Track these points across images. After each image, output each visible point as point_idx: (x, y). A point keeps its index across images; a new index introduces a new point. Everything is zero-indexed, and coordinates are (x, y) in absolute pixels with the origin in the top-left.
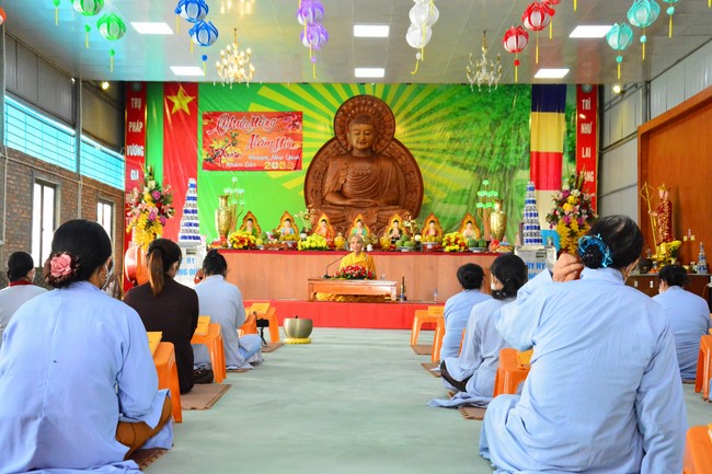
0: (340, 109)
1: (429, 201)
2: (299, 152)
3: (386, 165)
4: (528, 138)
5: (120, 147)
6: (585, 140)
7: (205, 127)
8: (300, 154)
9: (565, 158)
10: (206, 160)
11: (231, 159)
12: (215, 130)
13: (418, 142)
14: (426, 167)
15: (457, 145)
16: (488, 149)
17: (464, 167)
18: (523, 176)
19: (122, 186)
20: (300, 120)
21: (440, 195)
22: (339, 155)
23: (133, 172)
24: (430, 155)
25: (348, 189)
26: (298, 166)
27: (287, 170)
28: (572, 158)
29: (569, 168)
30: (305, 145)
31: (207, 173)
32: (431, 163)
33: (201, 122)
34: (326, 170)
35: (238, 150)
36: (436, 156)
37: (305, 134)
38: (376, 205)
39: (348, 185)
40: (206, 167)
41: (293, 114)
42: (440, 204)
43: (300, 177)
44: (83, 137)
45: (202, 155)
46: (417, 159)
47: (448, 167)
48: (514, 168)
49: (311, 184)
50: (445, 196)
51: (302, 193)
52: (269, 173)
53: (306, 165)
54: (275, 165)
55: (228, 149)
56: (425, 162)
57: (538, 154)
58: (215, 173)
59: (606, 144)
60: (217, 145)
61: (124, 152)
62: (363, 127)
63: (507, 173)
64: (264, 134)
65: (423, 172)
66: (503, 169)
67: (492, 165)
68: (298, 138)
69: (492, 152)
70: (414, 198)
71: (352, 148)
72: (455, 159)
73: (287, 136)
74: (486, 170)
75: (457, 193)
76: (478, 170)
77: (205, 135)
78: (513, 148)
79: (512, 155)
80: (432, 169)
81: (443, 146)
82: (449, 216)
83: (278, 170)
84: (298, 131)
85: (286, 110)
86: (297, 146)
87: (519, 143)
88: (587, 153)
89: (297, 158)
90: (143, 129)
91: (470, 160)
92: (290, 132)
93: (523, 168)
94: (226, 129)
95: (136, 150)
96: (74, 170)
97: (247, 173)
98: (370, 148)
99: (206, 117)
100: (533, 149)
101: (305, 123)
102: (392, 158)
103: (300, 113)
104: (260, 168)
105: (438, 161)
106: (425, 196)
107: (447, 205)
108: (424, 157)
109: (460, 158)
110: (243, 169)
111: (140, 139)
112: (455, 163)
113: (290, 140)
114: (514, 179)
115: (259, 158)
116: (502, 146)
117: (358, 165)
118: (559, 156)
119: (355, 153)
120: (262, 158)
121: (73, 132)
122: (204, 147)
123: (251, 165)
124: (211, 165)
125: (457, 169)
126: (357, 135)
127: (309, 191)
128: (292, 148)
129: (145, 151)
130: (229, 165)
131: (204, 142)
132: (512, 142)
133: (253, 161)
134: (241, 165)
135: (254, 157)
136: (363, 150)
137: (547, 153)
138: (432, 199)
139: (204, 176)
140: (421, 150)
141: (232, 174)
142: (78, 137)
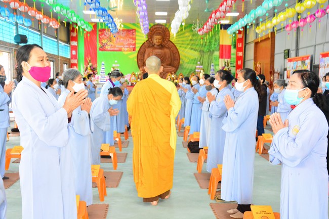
0: (150, 29)
1: (182, 63)
2: (135, 44)
3: (167, 51)
4: (219, 40)
5: (68, 42)
6: (240, 40)
7: (100, 35)
8: (135, 45)
9: (232, 47)
10: (100, 47)
11: (109, 47)
12: (103, 36)
13: (179, 41)
14: (181, 50)
15: (192, 42)
16: (204, 44)
17: (195, 50)
18: (217, 53)
19: (69, 57)
20: (135, 32)
21: (186, 60)
22: (149, 47)
23: (73, 51)
24: (183, 46)
26: (134, 49)
27: (130, 51)
28: (235, 47)
29: (233, 51)
30: (137, 42)
31: (101, 52)
32: (183, 49)
33: (98, 33)
34: (145, 52)
35: (112, 44)
36: (185, 46)
37: (137, 38)
40: (100, 50)
41: (133, 30)
42: (186, 64)
43: (135, 54)
44: (60, 42)
45: (99, 45)
46: (178, 47)
47: (189, 50)
48: (214, 51)
49: (139, 57)
50: (188, 61)
51: (136, 60)
52: (124, 52)
53: (137, 49)
54: (126, 49)
55: (108, 43)
56: (181, 48)
57: (222, 46)
58: (104, 52)
59: (247, 42)
60: (104, 42)
61: (69, 44)
62: (159, 37)
63: (211, 52)
64: (121, 37)
65: (180, 52)
66: (209, 51)
67: (206, 49)
68: (134, 39)
69: (205, 45)
70: (176, 62)
71: (154, 44)
72: (192, 47)
73: (130, 38)
74: (203, 51)
75: (192, 60)
76: (200, 51)
77: (100, 37)
78: (213, 43)
79: (213, 46)
80: (183, 51)
81: (187, 42)
82: (189, 68)
83: (127, 51)
84: (134, 37)
85: (130, 29)
86: (134, 42)
87: (215, 41)
88: (240, 45)
89: (134, 46)
90: (77, 35)
91: (197, 48)
93: (217, 51)
94: (107, 35)
95: (74, 43)
96: (57, 54)
97: (115, 52)
98: (161, 44)
99: (100, 31)
100: (221, 43)
101: (137, 33)
102: (169, 48)
103: (135, 30)
104: (120, 50)
105: (186, 48)
106: (181, 61)
107: (189, 64)
108: (180, 47)
109: (194, 47)
110: (114, 50)
111: (75, 39)
112: (192, 49)
113: (131, 40)
114: (214, 55)
115: (120, 46)
116: (209, 42)
117: (156, 51)
118: (230, 46)
119: (155, 46)
120: (121, 46)
121: (56, 40)
122: (100, 42)
123: (117, 49)
124: (102, 49)
125: (193, 51)
126: (156, 40)
127: (139, 59)
128: (132, 43)
129: (78, 44)
130: (109, 49)
131: (99, 40)
132: (213, 41)
133: (118, 48)
134: (113, 49)
135: (118, 46)
136: (158, 45)
137: (226, 46)
138: (183, 62)
139: (99, 53)
140: (179, 44)
141: (110, 52)
142: (58, 42)
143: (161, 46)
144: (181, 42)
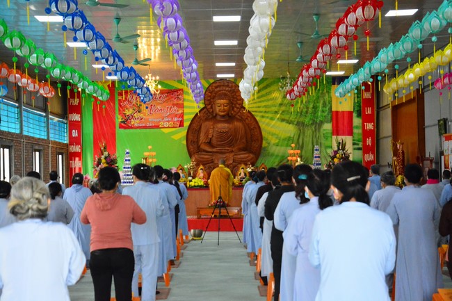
0: (207, 89)
1: (267, 145)
2: (182, 115)
3: (238, 124)
4: (330, 102)
5: (64, 115)
6: (367, 103)
7: (120, 101)
8: (182, 117)
9: (355, 115)
10: (122, 122)
11: (138, 121)
12: (127, 102)
13: (259, 107)
14: (263, 124)
15: (283, 108)
16: (305, 110)
17: (289, 122)
18: (328, 127)
19: (66, 141)
20: (182, 95)
21: (274, 141)
22: (207, 120)
23: (73, 131)
24: (267, 115)
25: (214, 142)
26: (181, 125)
27: (174, 127)
28: (359, 115)
29: (357, 121)
30: (186, 110)
31: (122, 130)
32: (268, 120)
33: (117, 98)
34: (200, 128)
35: (142, 115)
36: (270, 115)
37: (186, 104)
38: (232, 152)
39: (214, 138)
40: (121, 127)
41: (177, 90)
42: (274, 147)
43: (183, 133)
44: (50, 116)
45: (118, 119)
46: (258, 118)
47: (279, 123)
48: (322, 123)
49: (191, 137)
50: (277, 141)
51: (185, 142)
52: (164, 130)
53: (187, 124)
54: (166, 124)
55: (135, 115)
56: (264, 120)
57: (337, 112)
58: (128, 131)
59: (381, 106)
60: (127, 113)
61: (67, 119)
62: (223, 101)
63: (318, 125)
64: (158, 104)
66: (314, 123)
67: (307, 120)
68: (182, 106)
69: (307, 112)
70: (255, 145)
71: (216, 114)
72: (283, 117)
73: (174, 105)
74: (303, 123)
75: (285, 139)
76: (298, 124)
77: (120, 106)
78: (320, 108)
79: (319, 114)
80: (268, 124)
81: (275, 109)
82: (280, 154)
83: (168, 127)
84: (180, 102)
85: (172, 89)
86: (180, 112)
87: (324, 105)
88: (369, 111)
89: (180, 119)
90: (80, 103)
91: (292, 118)
92: (176, 102)
93: (327, 122)
94: (134, 102)
95: (75, 117)
96: (46, 138)
97: (148, 130)
98: (228, 114)
99: (120, 94)
100: (334, 109)
101: (185, 97)
102: (242, 120)
103: (182, 90)
104: (157, 127)
105: (272, 119)
106: (264, 142)
107: (278, 148)
108: (263, 117)
109: (287, 117)
110: (145, 127)
111: (77, 109)
112: (283, 120)
113: (176, 108)
114: (322, 130)
115: (155, 120)
116: (313, 108)
117: (220, 125)
118: (350, 114)
119: (218, 118)
120: (158, 120)
121: (44, 114)
122: (120, 114)
123: (151, 125)
124: (126, 125)
125: (284, 123)
127: (189, 142)
128: (177, 113)
129: (81, 117)
130: (136, 125)
131: (119, 110)
132: (320, 105)
133: (152, 122)
134: (144, 125)
135: (152, 119)
136: (223, 116)
137: (343, 112)
138: (269, 144)
139: (120, 133)
140: (261, 112)
141: (138, 130)
142: (47, 117)
143: (227, 118)
144: (263, 109)
